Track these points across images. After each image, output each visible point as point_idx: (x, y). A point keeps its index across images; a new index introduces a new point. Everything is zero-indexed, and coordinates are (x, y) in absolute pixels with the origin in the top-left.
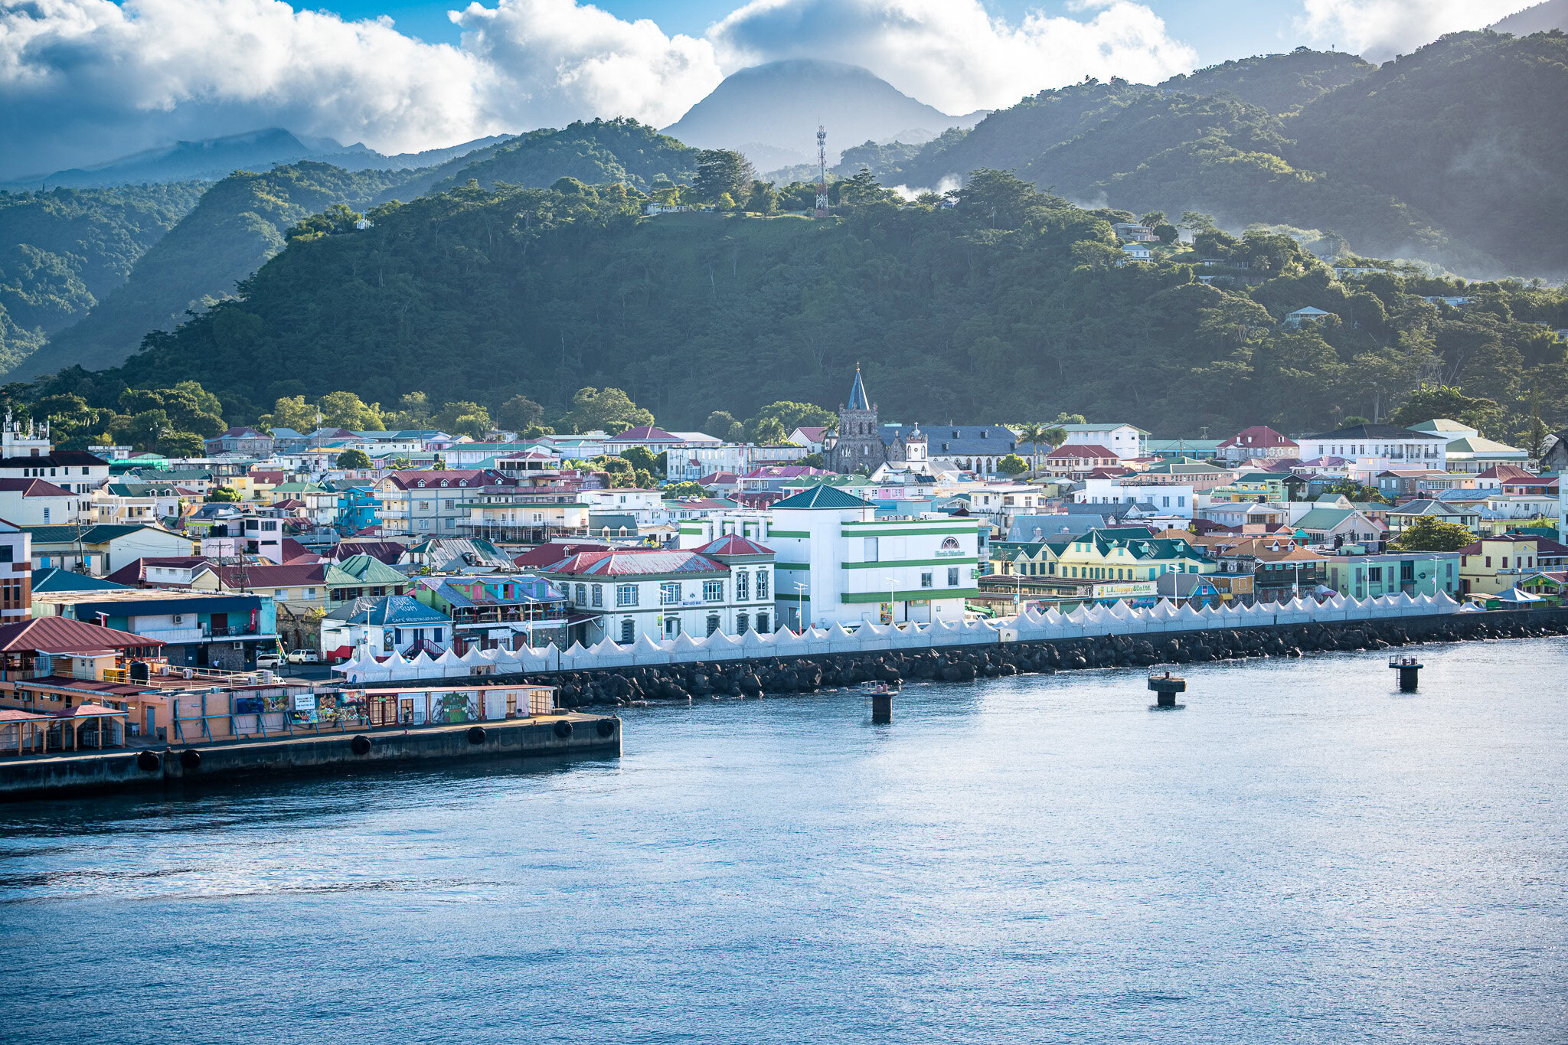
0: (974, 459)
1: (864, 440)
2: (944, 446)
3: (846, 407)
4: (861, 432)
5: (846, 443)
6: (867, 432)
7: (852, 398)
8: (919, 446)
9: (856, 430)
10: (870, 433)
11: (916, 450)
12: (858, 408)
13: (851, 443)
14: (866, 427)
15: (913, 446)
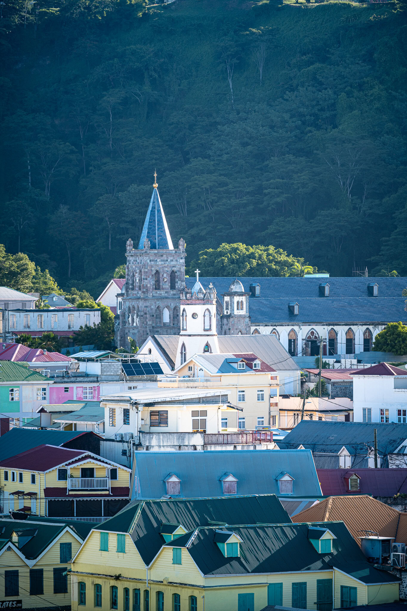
0: (341, 331)
1: (162, 298)
2: (291, 309)
3: (136, 246)
4: (157, 287)
5: (134, 303)
6: (167, 286)
7: (145, 231)
8: (199, 309)
9: (150, 283)
10: (173, 287)
11: (194, 316)
12: (153, 247)
13: (141, 304)
14: (166, 278)
15: (190, 309)
